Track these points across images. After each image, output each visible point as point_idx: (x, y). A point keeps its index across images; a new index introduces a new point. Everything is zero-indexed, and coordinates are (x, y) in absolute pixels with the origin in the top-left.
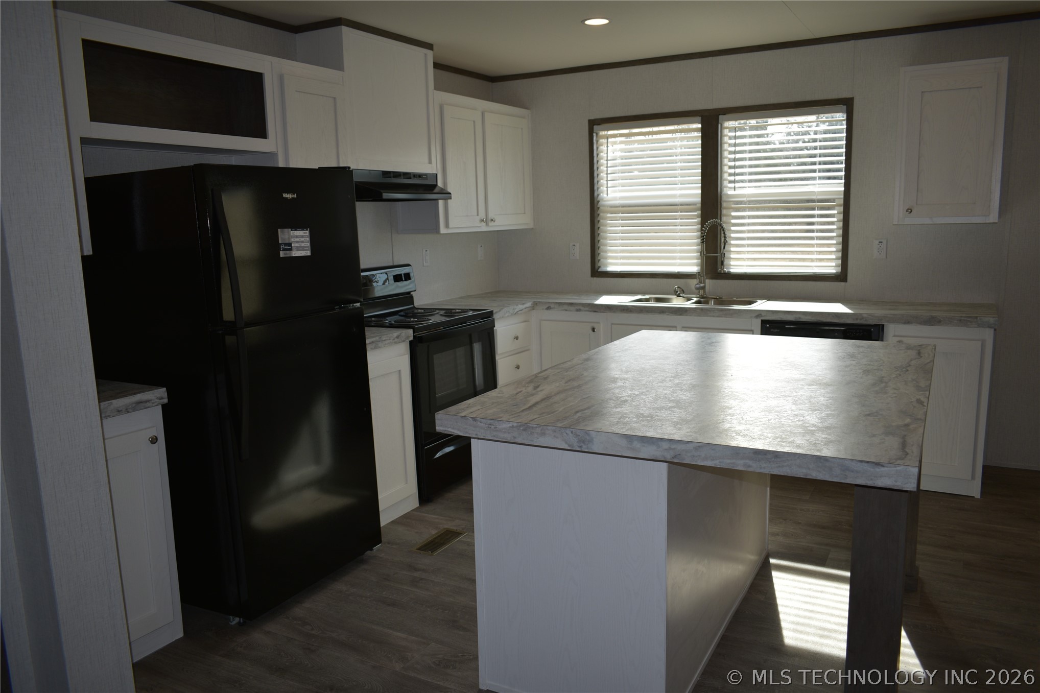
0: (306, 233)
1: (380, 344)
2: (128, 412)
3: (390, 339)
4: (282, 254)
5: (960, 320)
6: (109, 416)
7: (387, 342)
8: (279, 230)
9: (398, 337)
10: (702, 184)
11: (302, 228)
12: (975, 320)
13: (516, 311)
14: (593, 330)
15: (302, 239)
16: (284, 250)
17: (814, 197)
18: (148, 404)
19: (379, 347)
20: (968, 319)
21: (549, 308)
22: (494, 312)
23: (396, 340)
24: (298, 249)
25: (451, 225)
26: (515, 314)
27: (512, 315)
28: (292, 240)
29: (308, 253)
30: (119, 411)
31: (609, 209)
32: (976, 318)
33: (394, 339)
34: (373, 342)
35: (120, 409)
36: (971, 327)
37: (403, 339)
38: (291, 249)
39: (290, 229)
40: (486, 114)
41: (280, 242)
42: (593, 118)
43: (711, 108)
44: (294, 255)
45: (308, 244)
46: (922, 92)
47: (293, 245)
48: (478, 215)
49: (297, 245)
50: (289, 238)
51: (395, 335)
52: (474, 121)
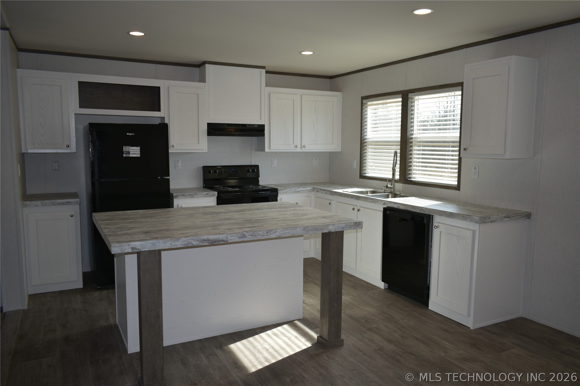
0: (139, 148)
1: (195, 196)
2: (63, 205)
3: (201, 195)
4: (124, 155)
5: (463, 217)
6: (55, 205)
7: (199, 196)
8: (124, 147)
9: (207, 194)
10: (401, 131)
11: (136, 146)
12: (470, 217)
13: (297, 191)
14: (330, 204)
15: (136, 150)
16: (125, 154)
17: (448, 140)
18: (71, 203)
19: (194, 197)
20: (467, 216)
21: (318, 191)
22: (279, 190)
23: (206, 195)
24: (133, 154)
25: (271, 148)
26: (297, 192)
27: (294, 192)
28: (130, 150)
29: (139, 156)
30: (59, 204)
31: (370, 143)
32: (470, 216)
33: (204, 195)
34: (190, 195)
35: (60, 203)
36: (468, 221)
37: (210, 195)
38: (129, 154)
39: (129, 147)
40: (303, 96)
41: (124, 151)
42: (363, 96)
43: (406, 89)
44: (130, 156)
45: (139, 152)
46: (473, 79)
47: (130, 152)
48: (294, 144)
49: (132, 152)
50: (129, 150)
51: (205, 193)
52: (294, 100)
